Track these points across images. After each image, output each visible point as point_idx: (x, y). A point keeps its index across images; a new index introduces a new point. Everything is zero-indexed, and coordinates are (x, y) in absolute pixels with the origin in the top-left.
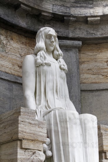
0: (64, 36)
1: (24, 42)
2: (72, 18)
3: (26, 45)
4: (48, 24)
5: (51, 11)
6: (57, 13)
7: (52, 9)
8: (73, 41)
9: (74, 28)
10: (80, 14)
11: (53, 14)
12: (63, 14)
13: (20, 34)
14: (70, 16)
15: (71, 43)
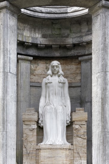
0: (83, 54)
1: (62, 63)
2: (84, 44)
3: (63, 64)
4: (73, 49)
5: (71, 43)
6: (75, 43)
7: (72, 41)
8: (88, 56)
9: (88, 48)
10: (88, 40)
11: (73, 44)
12: (78, 42)
13: (59, 59)
14: (83, 43)
15: (87, 57)
